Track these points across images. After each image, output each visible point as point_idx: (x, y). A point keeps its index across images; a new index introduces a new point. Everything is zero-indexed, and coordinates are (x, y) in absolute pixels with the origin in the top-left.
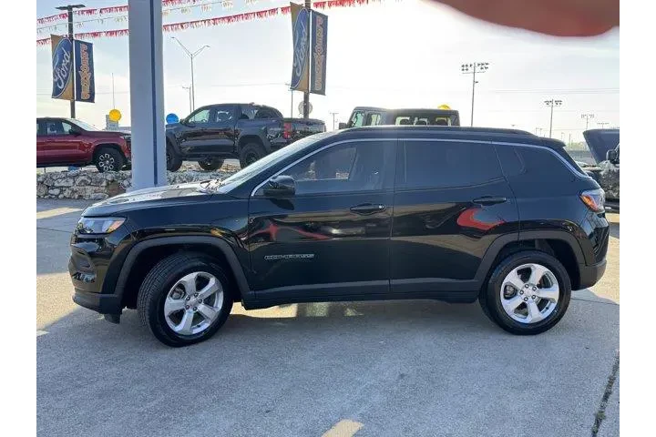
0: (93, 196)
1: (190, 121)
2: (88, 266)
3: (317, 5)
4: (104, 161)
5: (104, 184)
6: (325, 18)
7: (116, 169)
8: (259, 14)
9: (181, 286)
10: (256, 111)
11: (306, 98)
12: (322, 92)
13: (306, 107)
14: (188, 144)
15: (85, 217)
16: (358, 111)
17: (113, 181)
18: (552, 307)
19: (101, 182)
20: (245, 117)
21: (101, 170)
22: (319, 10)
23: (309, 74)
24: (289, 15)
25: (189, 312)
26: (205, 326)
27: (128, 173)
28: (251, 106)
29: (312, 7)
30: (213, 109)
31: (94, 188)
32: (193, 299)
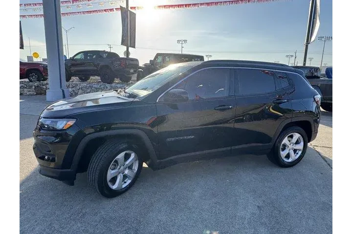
0: (28, 93)
1: (75, 58)
2: (50, 151)
3: (131, 8)
4: (32, 76)
5: (34, 87)
6: (135, 14)
7: (39, 80)
8: (105, 10)
9: (116, 162)
10: (107, 54)
11: (128, 49)
12: (134, 47)
13: (127, 53)
14: (73, 69)
15: (44, 118)
16: (158, 55)
17: (38, 86)
18: (300, 153)
19: (31, 87)
20: (101, 57)
21: (31, 81)
22: (133, 11)
23: (129, 39)
24: (119, 12)
25: (120, 176)
26: (129, 182)
27: (45, 82)
28: (104, 52)
29: (129, 9)
30: (86, 53)
31: (28, 90)
32: (122, 168)
